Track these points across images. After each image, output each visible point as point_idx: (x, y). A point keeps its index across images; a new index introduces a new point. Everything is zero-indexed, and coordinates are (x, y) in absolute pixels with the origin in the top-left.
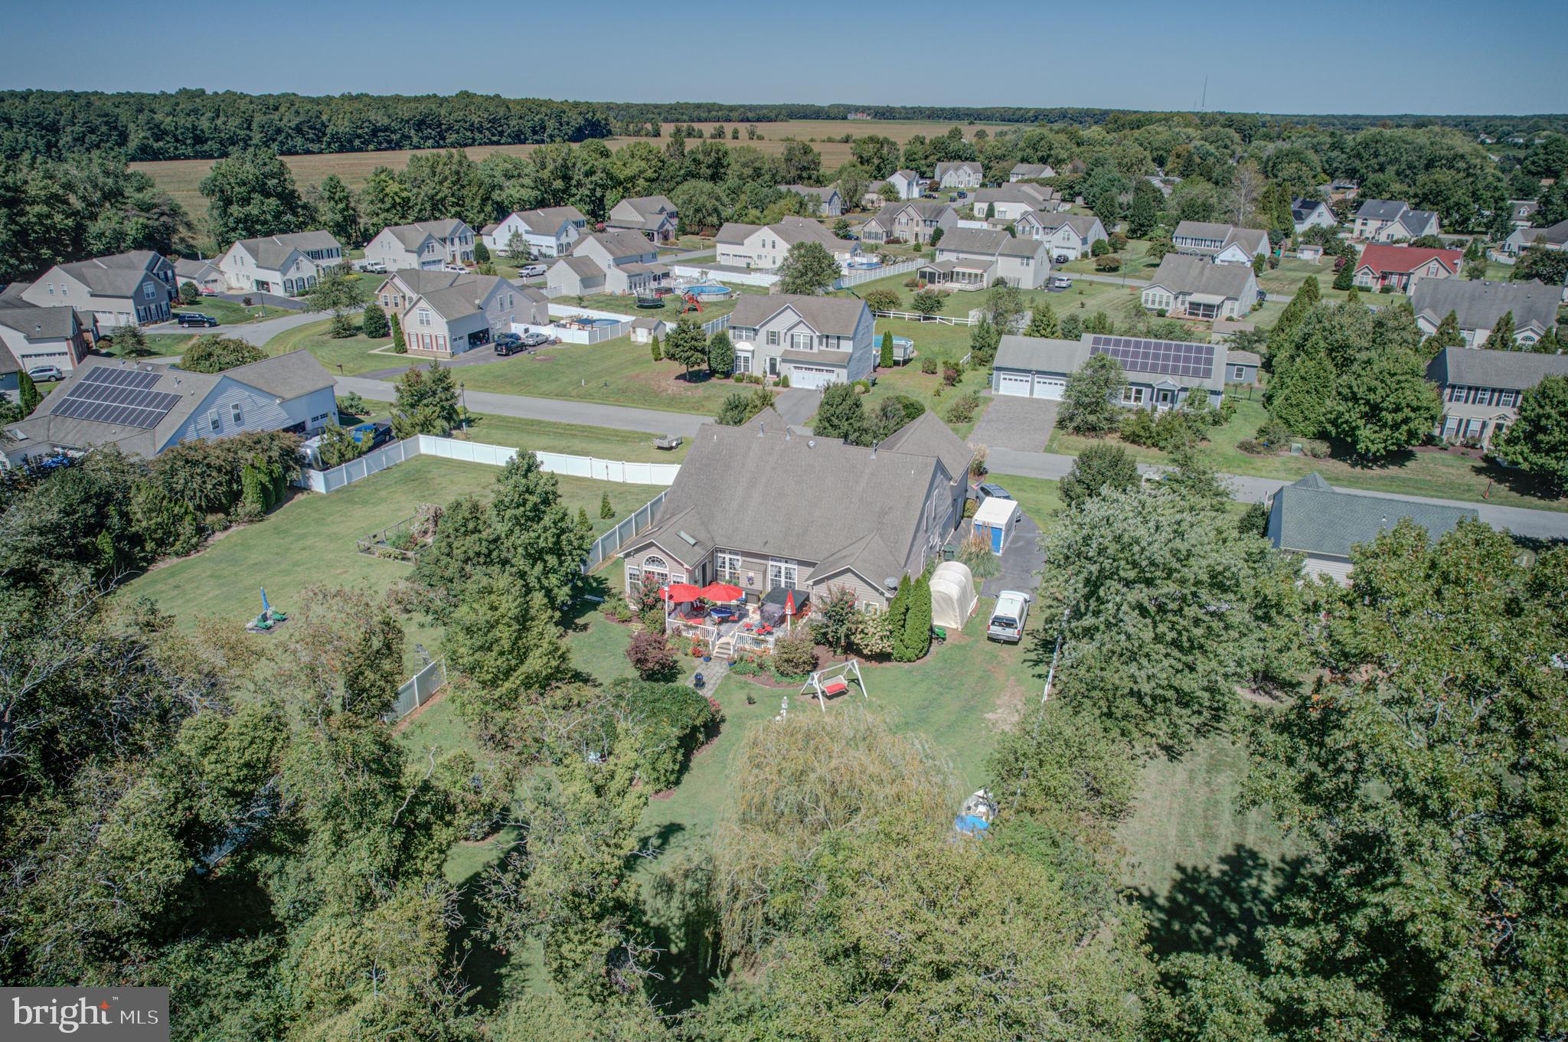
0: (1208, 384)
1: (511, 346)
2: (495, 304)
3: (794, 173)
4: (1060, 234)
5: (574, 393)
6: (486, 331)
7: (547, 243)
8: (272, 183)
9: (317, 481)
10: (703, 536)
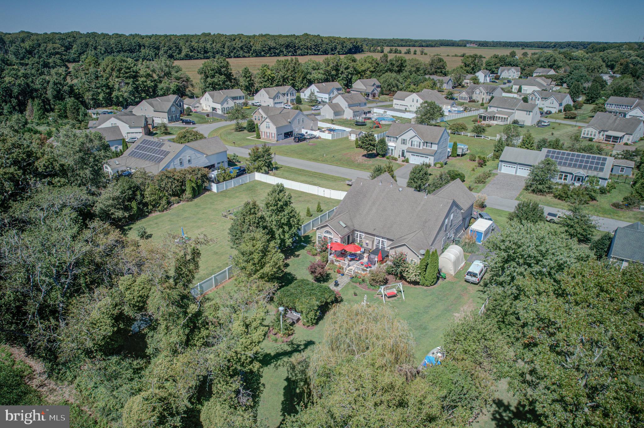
0: (601, 175)
1: (301, 138)
2: (296, 121)
3: (433, 70)
4: (549, 101)
5: (320, 159)
6: (291, 132)
7: (325, 97)
9: (214, 187)
10: (349, 224)
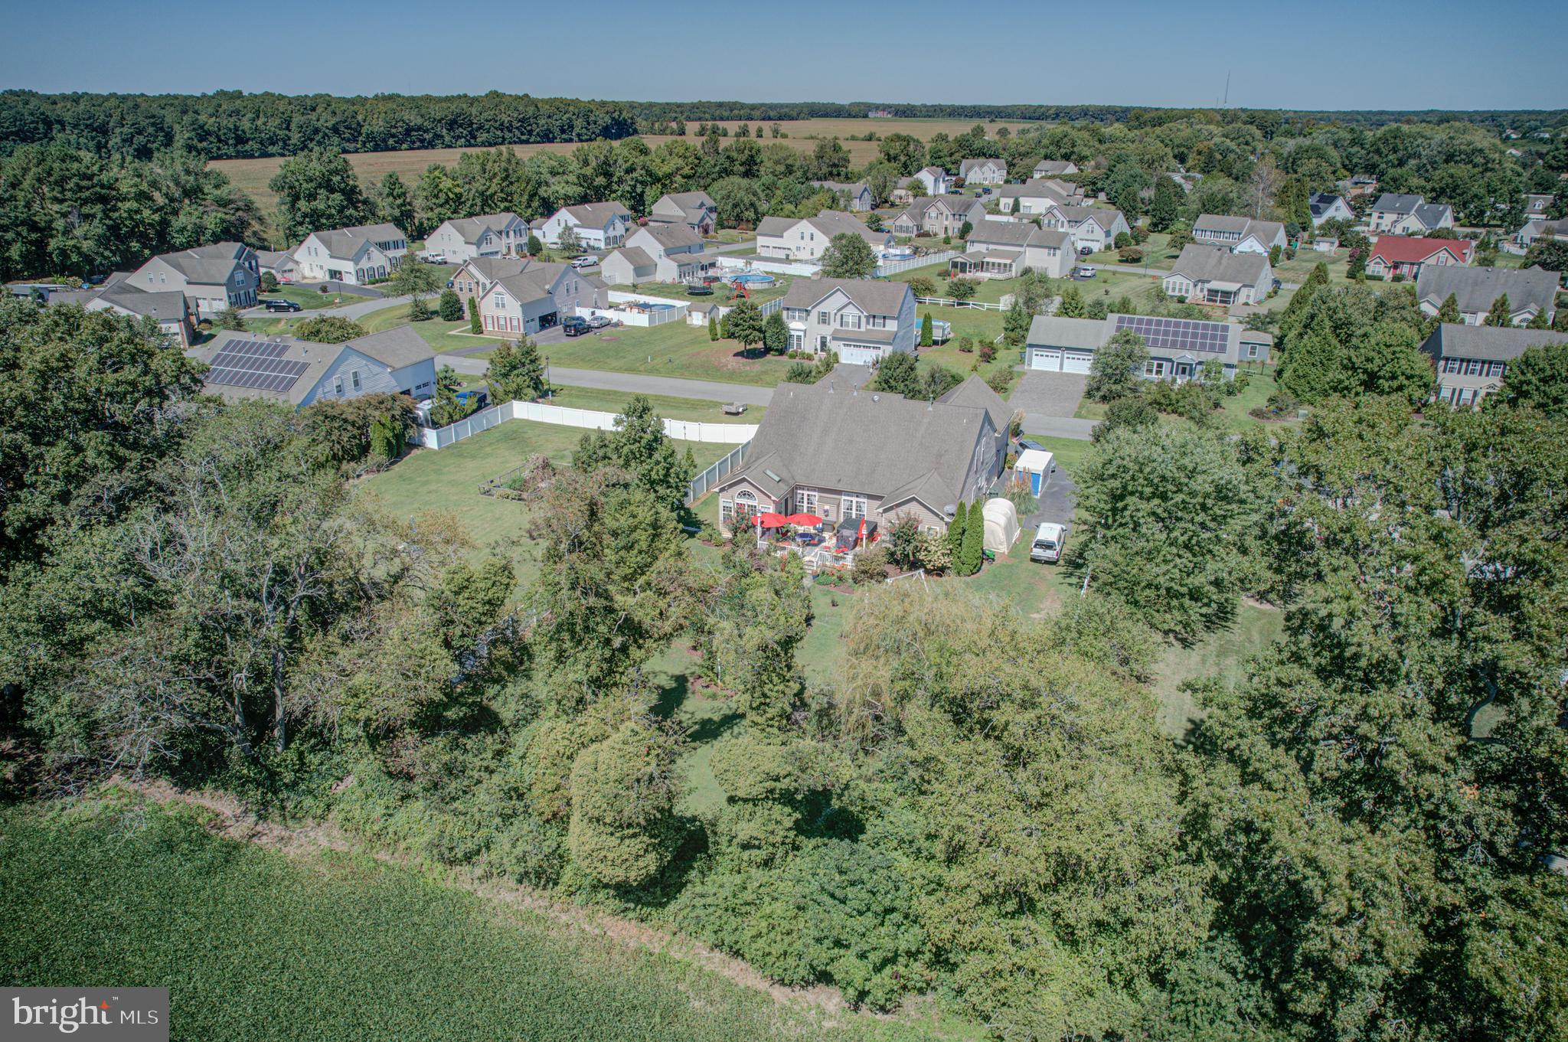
0: (1223, 358)
1: (578, 328)
2: (562, 289)
3: (825, 169)
4: (1085, 226)
5: (642, 368)
6: (554, 314)
7: (594, 236)
8: (336, 179)
9: (431, 438)
10: (785, 475)
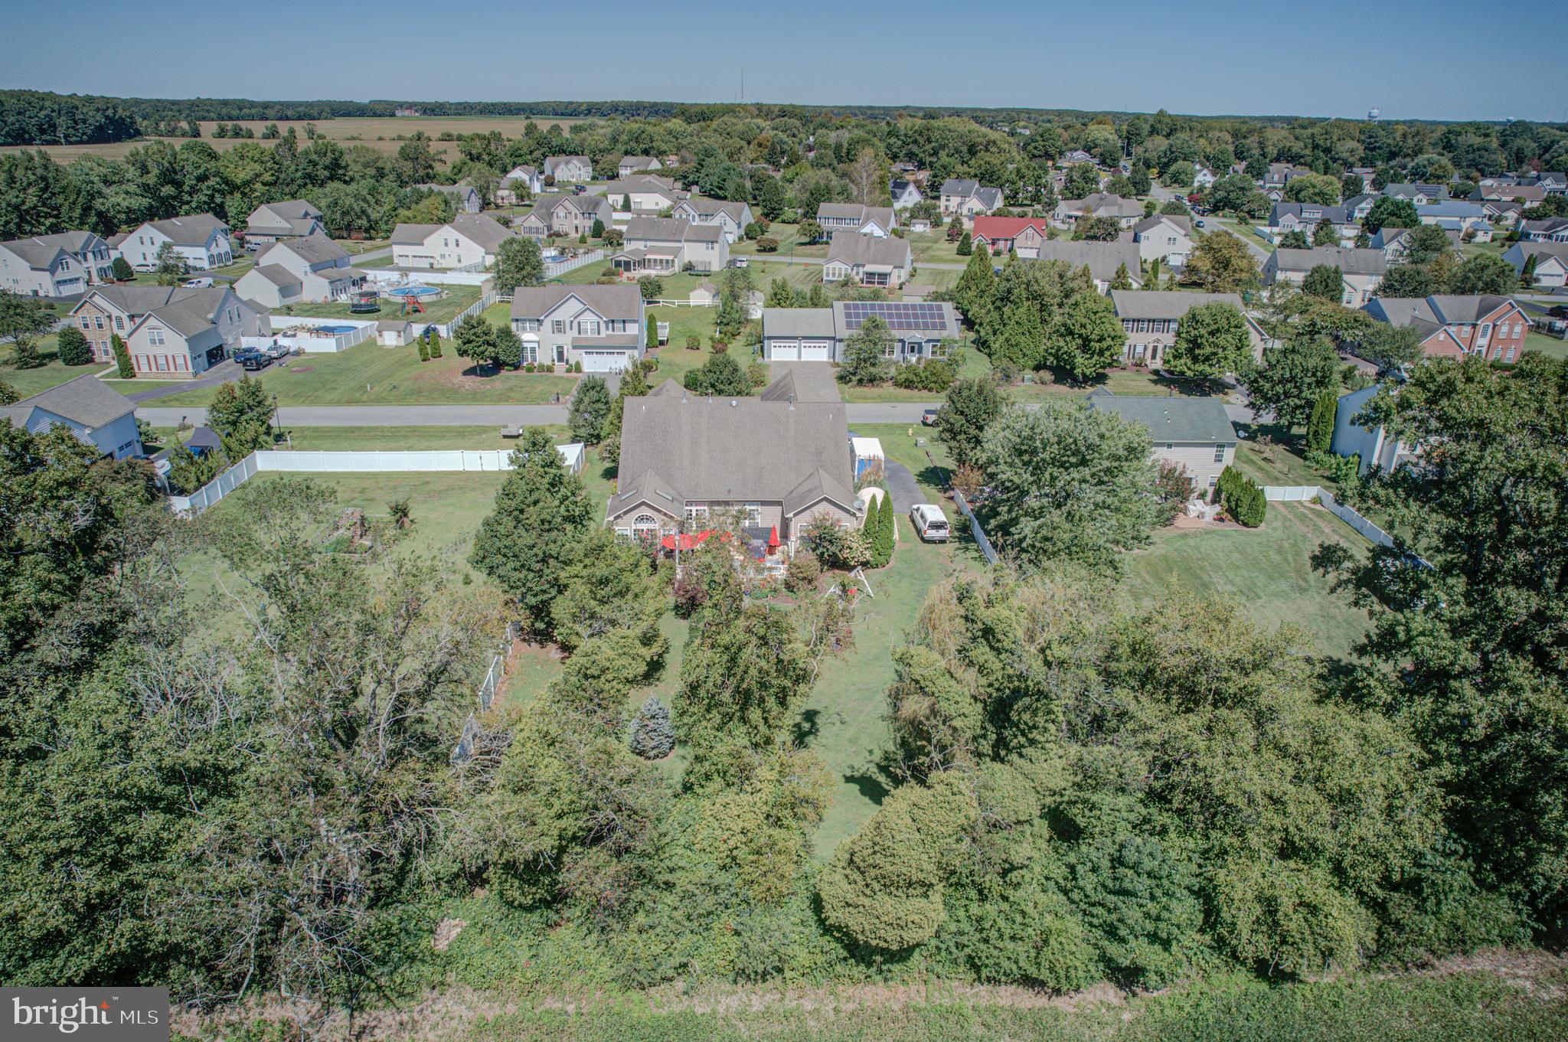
2: (225, 316)
4: (717, 219)
5: (366, 398)
6: (221, 347)
7: (193, 255)
